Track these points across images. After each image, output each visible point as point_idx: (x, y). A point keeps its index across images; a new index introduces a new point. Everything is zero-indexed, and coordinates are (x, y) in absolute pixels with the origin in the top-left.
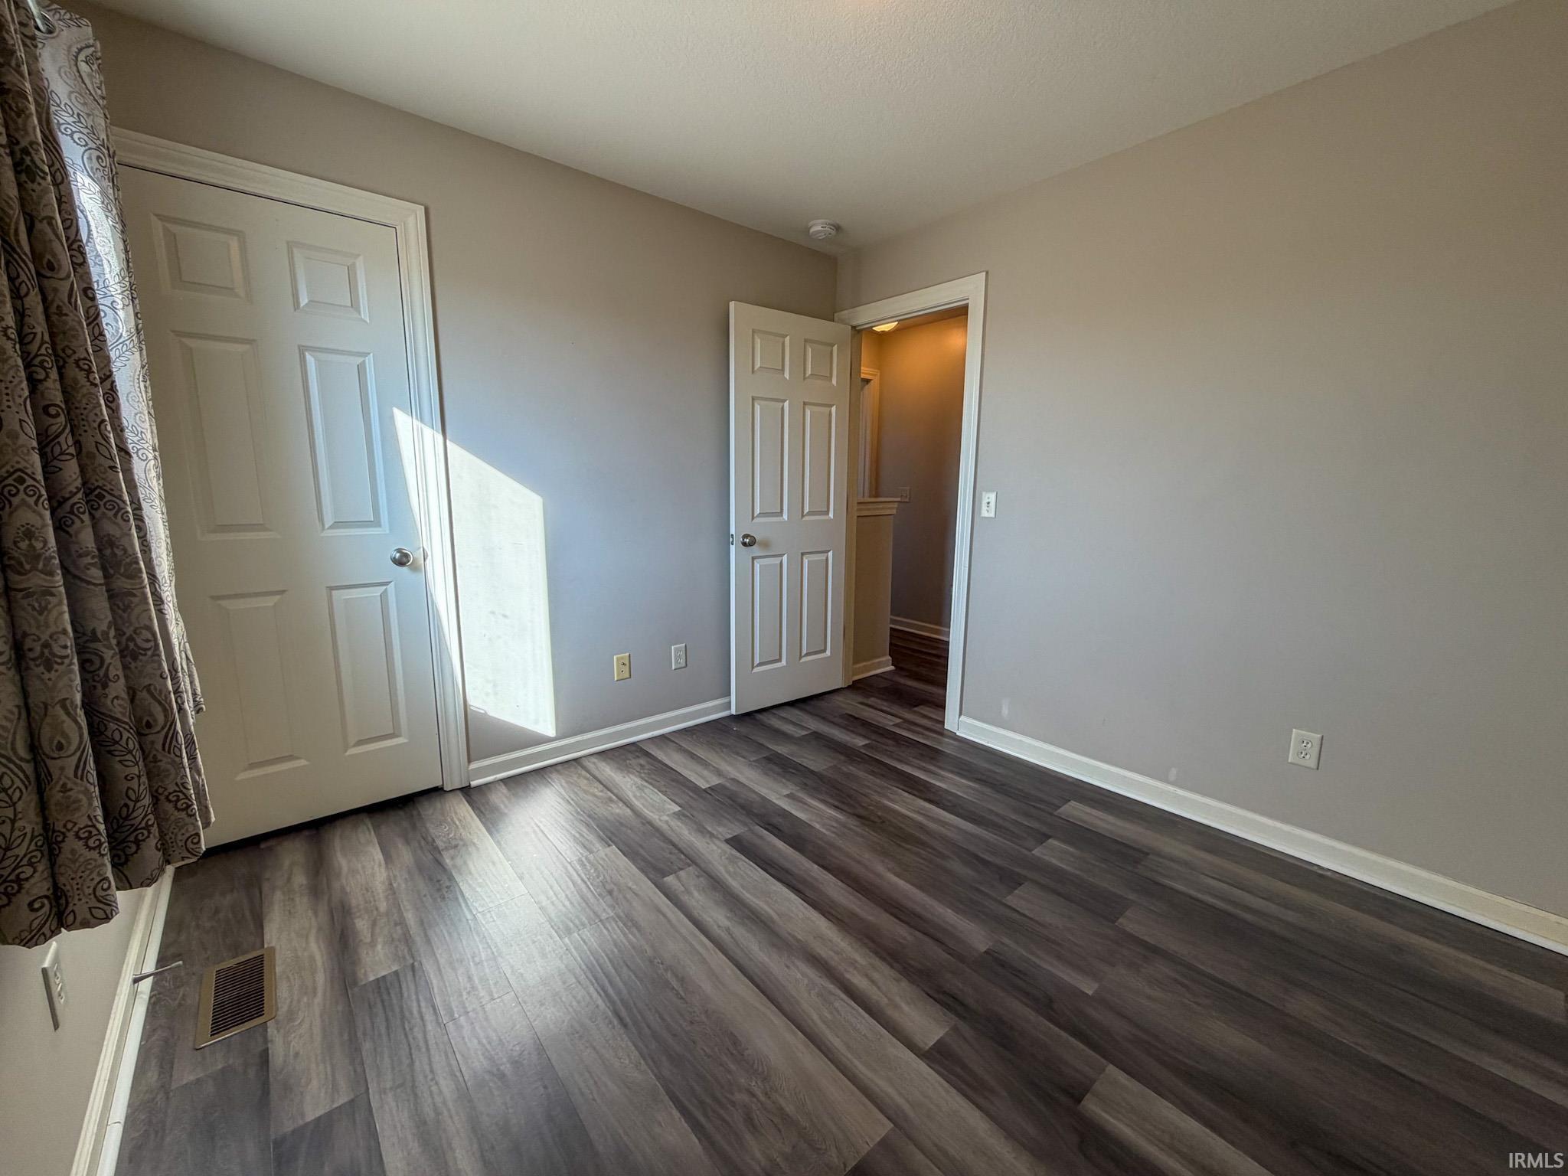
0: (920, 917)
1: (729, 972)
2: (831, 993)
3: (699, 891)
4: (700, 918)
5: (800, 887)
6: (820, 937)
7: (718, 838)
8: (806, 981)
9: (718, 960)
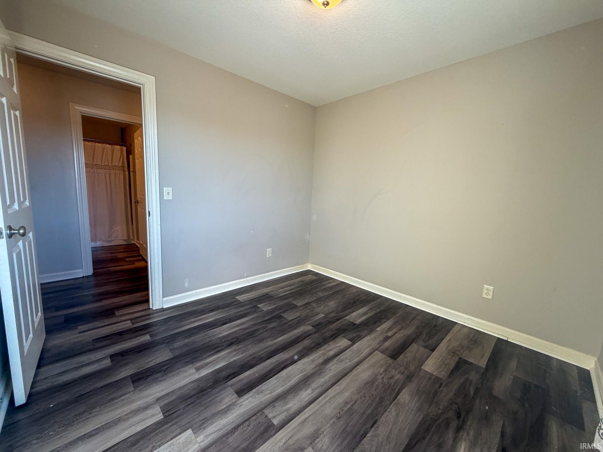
0: (299, 337)
1: (337, 388)
2: (339, 359)
3: (287, 404)
4: (307, 401)
5: (283, 366)
6: (313, 361)
7: (236, 402)
8: (336, 365)
9: (331, 392)
